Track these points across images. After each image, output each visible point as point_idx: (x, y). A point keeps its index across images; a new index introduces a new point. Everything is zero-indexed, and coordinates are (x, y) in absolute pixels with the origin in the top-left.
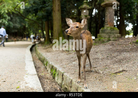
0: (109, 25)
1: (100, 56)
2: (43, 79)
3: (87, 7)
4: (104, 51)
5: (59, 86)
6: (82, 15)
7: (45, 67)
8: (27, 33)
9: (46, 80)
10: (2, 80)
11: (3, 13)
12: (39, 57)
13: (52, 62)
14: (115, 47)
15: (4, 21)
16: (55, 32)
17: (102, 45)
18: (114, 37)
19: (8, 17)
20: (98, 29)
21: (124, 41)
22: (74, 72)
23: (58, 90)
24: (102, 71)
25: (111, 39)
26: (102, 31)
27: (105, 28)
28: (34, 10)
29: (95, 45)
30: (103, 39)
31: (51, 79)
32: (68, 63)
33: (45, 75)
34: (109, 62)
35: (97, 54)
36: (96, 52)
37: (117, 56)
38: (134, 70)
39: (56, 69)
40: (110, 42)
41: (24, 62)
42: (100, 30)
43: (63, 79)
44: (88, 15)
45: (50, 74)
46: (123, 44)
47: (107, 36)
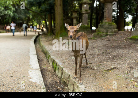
0: (107, 20)
1: (96, 51)
2: (45, 72)
3: (88, 2)
4: (101, 46)
5: (59, 79)
6: (83, 9)
7: (48, 60)
8: (31, 23)
9: (48, 73)
10: (10, 75)
11: (9, 5)
12: (42, 49)
13: (53, 55)
14: (111, 42)
15: (9, 12)
16: (57, 25)
17: (100, 40)
18: (111, 32)
19: (13, 8)
20: (98, 21)
21: (120, 36)
22: (72, 68)
23: (58, 83)
24: (96, 67)
25: (108, 34)
26: (100, 26)
27: (104, 23)
28: (38, 3)
29: (93, 39)
30: (101, 33)
31: (52, 72)
32: (67, 57)
33: (47, 68)
34: (104, 58)
35: (94, 49)
36: (94, 48)
37: (112, 52)
38: (123, 67)
39: (57, 64)
40: (107, 36)
41: (29, 56)
42: (99, 25)
43: (62, 73)
44: (88, 9)
45: (52, 67)
46: (118, 40)
47: (105, 31)
